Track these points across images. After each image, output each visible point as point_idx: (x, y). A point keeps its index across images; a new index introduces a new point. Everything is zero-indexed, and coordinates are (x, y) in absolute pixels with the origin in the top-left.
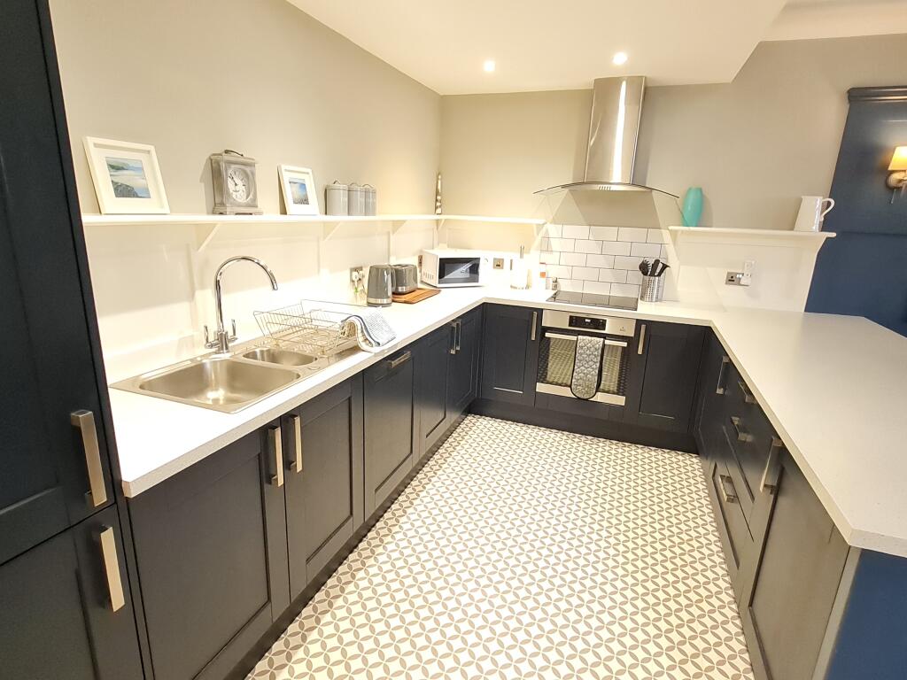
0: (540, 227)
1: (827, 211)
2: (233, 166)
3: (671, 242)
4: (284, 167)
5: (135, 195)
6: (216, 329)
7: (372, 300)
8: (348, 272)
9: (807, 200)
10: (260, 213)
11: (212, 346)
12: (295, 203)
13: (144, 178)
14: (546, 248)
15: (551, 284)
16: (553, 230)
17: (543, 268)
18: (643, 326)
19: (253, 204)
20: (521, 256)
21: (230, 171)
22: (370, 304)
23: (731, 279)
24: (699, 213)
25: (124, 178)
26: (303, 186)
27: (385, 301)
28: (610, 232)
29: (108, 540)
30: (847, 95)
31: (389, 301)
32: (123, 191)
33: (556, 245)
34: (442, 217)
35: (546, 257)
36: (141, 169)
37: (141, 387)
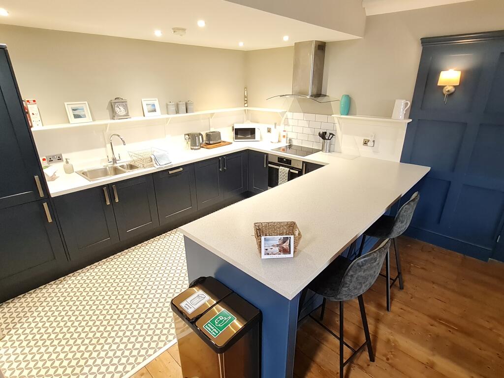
0: (283, 113)
1: (406, 108)
2: (117, 104)
3: (337, 122)
4: (143, 100)
5: (81, 117)
6: (112, 156)
7: (192, 147)
8: (184, 135)
9: (397, 102)
10: (130, 118)
11: (110, 162)
12: (148, 112)
13: (84, 111)
14: (287, 124)
15: (288, 141)
16: (289, 115)
17: (284, 134)
18: (304, 164)
19: (127, 115)
20: (275, 127)
21: (116, 105)
22: (192, 149)
23: (365, 143)
24: (349, 108)
25: (76, 113)
26: (154, 105)
27: (197, 148)
28: (311, 116)
29: (45, 205)
30: (420, 41)
31: (199, 147)
32: (76, 116)
33: (290, 122)
34: (246, 108)
35: (287, 128)
36: (83, 109)
37: (83, 173)
